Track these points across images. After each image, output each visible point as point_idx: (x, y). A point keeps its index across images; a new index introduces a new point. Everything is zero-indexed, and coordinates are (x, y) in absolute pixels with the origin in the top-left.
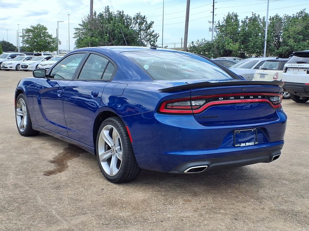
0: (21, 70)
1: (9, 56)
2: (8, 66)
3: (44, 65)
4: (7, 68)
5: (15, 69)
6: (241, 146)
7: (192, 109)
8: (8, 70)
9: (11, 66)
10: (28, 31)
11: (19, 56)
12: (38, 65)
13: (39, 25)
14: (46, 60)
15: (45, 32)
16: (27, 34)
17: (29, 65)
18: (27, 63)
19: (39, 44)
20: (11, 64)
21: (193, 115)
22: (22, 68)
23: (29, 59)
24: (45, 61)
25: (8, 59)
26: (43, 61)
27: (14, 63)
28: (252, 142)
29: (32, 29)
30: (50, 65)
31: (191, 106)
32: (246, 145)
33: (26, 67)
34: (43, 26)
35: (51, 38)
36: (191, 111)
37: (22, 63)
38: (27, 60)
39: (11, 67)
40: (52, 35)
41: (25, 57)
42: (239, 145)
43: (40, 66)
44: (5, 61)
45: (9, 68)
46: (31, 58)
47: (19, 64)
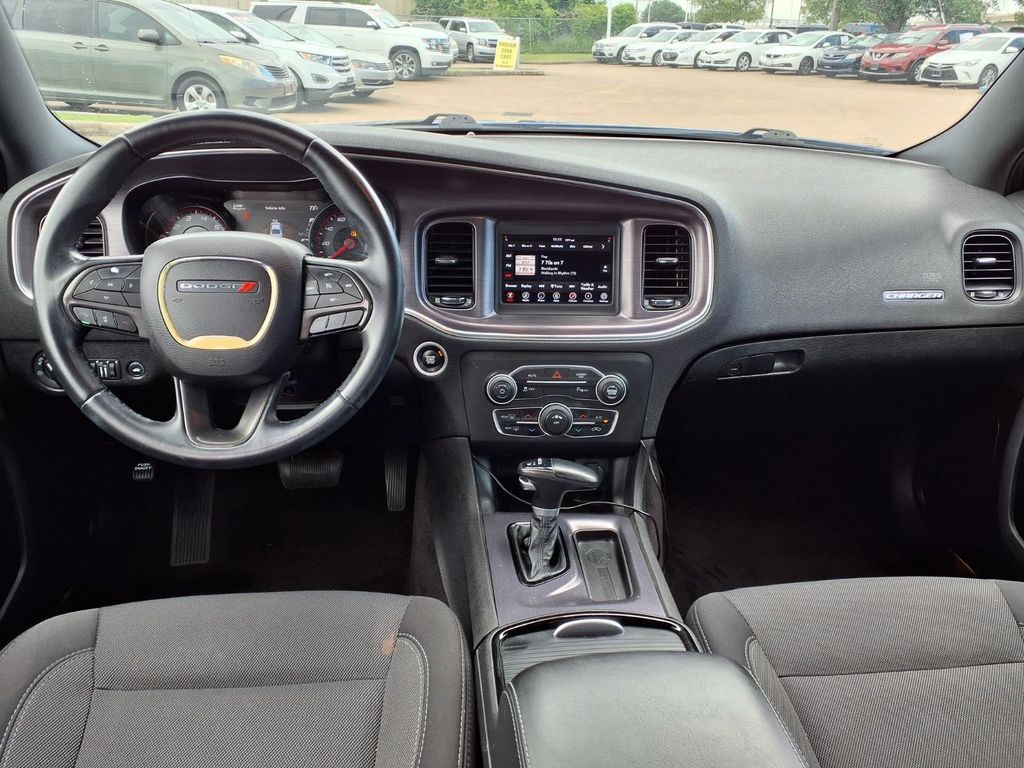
0: (663, 65)
1: (644, 30)
2: (636, 55)
3: (711, 51)
4: (634, 59)
5: (650, 61)
8: (637, 65)
9: (642, 54)
11: (665, 31)
12: (698, 54)
14: (721, 39)
17: (682, 52)
18: (677, 47)
20: (644, 50)
22: (665, 59)
23: (683, 38)
24: (718, 42)
25: (641, 37)
26: (713, 42)
27: (650, 47)
30: (725, 52)
33: (674, 57)
37: (668, 47)
38: (680, 41)
39: (642, 58)
41: (676, 33)
43: (703, 56)
44: (633, 42)
45: (638, 60)
46: (690, 35)
47: (660, 51)
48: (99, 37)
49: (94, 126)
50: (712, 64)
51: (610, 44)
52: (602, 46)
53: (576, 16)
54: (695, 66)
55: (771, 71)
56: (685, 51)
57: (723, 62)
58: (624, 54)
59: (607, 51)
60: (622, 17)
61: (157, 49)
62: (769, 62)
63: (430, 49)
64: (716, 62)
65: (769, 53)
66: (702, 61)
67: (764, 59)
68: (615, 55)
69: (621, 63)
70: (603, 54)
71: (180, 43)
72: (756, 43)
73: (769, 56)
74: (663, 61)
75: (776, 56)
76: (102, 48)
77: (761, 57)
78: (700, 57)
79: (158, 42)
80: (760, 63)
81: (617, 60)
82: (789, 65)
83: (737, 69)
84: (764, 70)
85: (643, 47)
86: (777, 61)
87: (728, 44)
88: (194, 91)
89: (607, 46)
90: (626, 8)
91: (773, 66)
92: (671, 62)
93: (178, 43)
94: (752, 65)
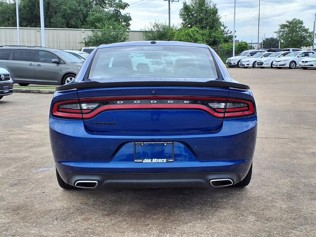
1: (249, 53)
2: (245, 64)
3: (278, 61)
4: (244, 65)
5: (252, 66)
6: (144, 161)
7: (82, 113)
8: (246, 68)
9: (248, 63)
10: (283, 26)
11: (259, 53)
12: (272, 62)
13: (295, 19)
14: (283, 56)
15: (301, 27)
16: (282, 30)
17: (265, 62)
18: (263, 60)
19: (293, 40)
20: (249, 61)
21: (83, 120)
22: (258, 65)
24: (281, 57)
25: (248, 56)
26: (279, 57)
27: (252, 60)
28: (164, 158)
29: (288, 24)
30: (284, 61)
31: (81, 109)
32: (153, 162)
33: (262, 64)
34: (299, 20)
35: (307, 33)
36: (80, 116)
37: (259, 59)
38: (265, 57)
39: (248, 65)
40: (308, 29)
41: (263, 54)
42: (141, 161)
43: (274, 63)
44: (244, 58)
45: (246, 66)
46: (270, 54)
47: (256, 61)
48: (38, 62)
49: (37, 90)
50: (278, 66)
51: (234, 59)
52: (230, 60)
53: (220, 48)
54: (272, 67)
55: (305, 68)
56: (267, 61)
57: (283, 65)
58: (240, 64)
59: (232, 62)
60: (241, 48)
61: (57, 65)
62: (303, 64)
63: (153, 64)
64: (280, 65)
65: (303, 61)
66: (274, 65)
67: (301, 63)
68: (236, 64)
69: (239, 67)
70: (231, 64)
71: (66, 63)
72: (298, 57)
73: (303, 62)
74: (257, 66)
75: (306, 62)
76: (39, 65)
77: (300, 62)
78: (273, 63)
79: (58, 63)
80: (300, 65)
81: (237, 66)
82: (312, 65)
83: (290, 68)
84: (302, 68)
85: (249, 60)
86: (306, 64)
87: (286, 58)
88: (69, 79)
89: (233, 60)
90: (243, 44)
91: (305, 66)
92: (260, 66)
93: (65, 63)
94: (297, 66)
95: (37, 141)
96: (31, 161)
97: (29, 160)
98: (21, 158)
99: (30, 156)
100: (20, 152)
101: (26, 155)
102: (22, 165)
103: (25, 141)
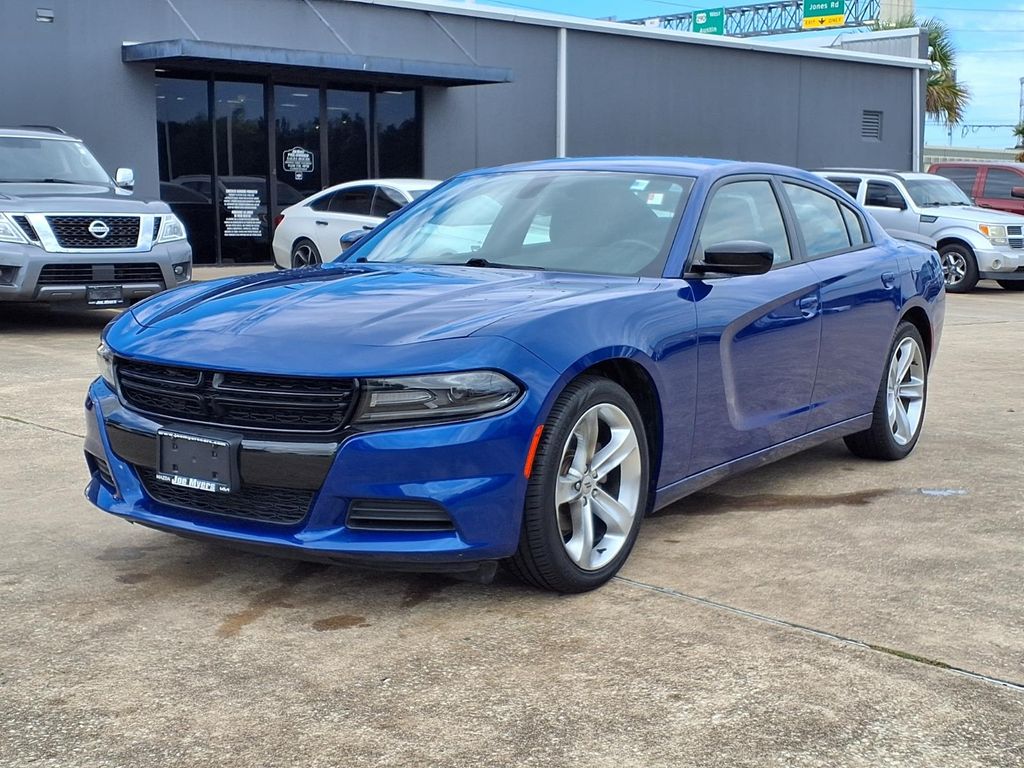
95: (938, 593)
96: (970, 518)
97: (973, 520)
98: (1002, 530)
99: (971, 532)
100: (1008, 551)
101: (984, 539)
102: (995, 510)
103: (989, 599)
